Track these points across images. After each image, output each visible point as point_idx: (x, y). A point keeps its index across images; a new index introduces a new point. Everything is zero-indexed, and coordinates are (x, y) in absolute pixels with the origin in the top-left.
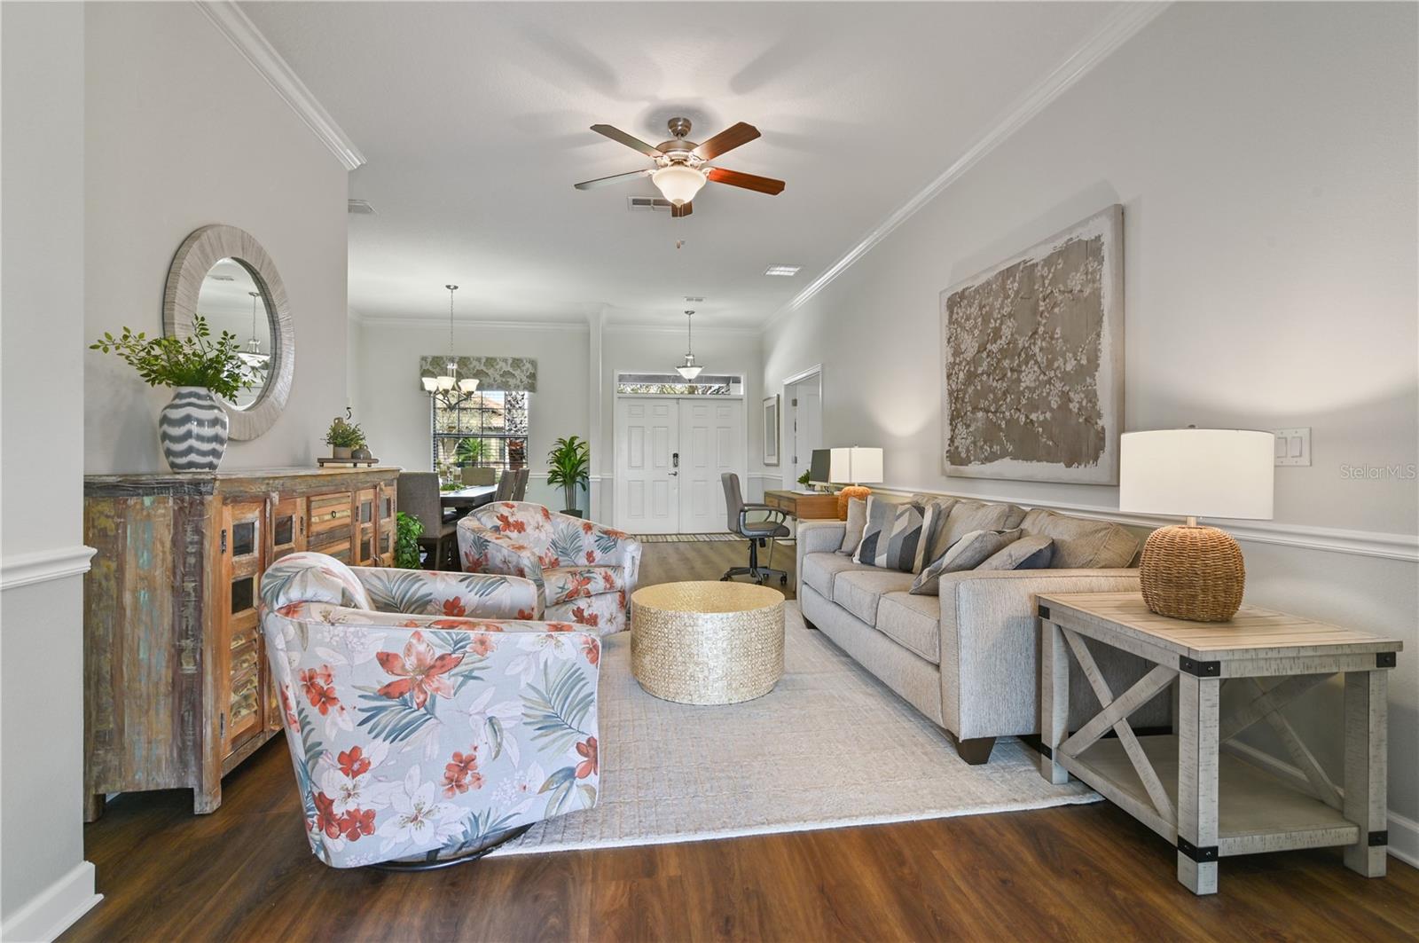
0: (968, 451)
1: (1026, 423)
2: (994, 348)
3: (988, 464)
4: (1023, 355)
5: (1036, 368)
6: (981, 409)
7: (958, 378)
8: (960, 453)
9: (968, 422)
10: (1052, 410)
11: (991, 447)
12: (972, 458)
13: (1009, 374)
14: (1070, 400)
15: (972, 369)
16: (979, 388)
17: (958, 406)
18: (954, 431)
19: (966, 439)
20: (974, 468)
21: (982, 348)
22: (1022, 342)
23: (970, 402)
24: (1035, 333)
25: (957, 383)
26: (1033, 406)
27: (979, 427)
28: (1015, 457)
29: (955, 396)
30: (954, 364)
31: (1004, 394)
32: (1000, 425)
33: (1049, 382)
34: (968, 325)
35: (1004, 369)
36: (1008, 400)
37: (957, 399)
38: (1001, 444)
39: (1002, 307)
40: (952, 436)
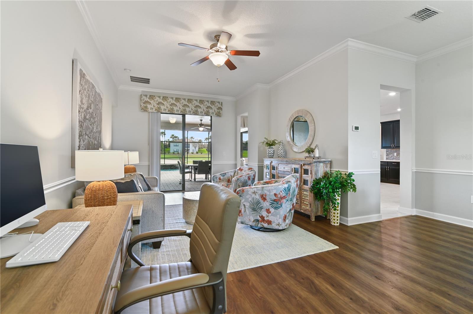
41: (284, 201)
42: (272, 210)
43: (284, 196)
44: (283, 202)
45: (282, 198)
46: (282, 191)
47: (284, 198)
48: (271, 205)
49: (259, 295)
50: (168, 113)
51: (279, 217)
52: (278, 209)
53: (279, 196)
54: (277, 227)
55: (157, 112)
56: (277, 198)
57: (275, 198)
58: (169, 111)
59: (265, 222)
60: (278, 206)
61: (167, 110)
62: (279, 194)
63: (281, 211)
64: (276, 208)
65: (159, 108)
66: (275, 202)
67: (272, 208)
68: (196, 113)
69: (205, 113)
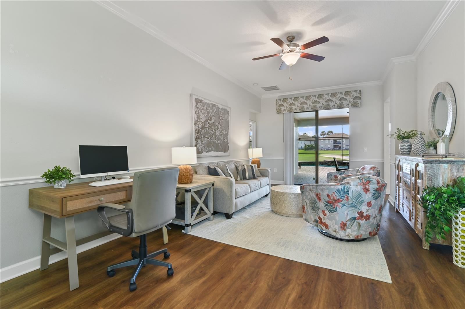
0: (202, 149)
1: (217, 143)
2: (210, 122)
3: (208, 153)
4: (217, 127)
5: (219, 131)
6: (206, 137)
7: (199, 126)
8: (199, 150)
9: (202, 141)
10: (222, 141)
11: (209, 148)
12: (203, 151)
13: (214, 130)
14: (225, 140)
15: (204, 125)
16: (206, 131)
17: (199, 135)
18: (197, 143)
19: (201, 145)
20: (204, 154)
21: (207, 121)
22: (217, 124)
23: (203, 135)
24: (219, 123)
25: (198, 127)
26: (219, 139)
27: (205, 142)
28: (215, 151)
29: (198, 131)
30: (197, 121)
31: (212, 135)
32: (211, 143)
33: (221, 135)
34: (203, 111)
35: (212, 128)
36: (213, 137)
37: (198, 132)
38: (212, 148)
39: (212, 113)
40: (196, 144)
41: (339, 204)
42: (327, 212)
43: (338, 199)
44: (337, 206)
45: (336, 200)
46: (335, 192)
47: (338, 201)
48: (326, 207)
49: (234, 266)
50: (299, 111)
51: (334, 222)
52: (333, 212)
53: (332, 198)
54: (334, 234)
55: (289, 113)
56: (330, 200)
57: (329, 200)
58: (299, 110)
59: (323, 225)
60: (332, 209)
61: (298, 110)
62: (332, 195)
63: (336, 216)
64: (330, 211)
65: (291, 109)
66: (329, 204)
67: (327, 210)
68: (327, 108)
69: (337, 106)
